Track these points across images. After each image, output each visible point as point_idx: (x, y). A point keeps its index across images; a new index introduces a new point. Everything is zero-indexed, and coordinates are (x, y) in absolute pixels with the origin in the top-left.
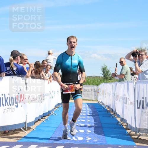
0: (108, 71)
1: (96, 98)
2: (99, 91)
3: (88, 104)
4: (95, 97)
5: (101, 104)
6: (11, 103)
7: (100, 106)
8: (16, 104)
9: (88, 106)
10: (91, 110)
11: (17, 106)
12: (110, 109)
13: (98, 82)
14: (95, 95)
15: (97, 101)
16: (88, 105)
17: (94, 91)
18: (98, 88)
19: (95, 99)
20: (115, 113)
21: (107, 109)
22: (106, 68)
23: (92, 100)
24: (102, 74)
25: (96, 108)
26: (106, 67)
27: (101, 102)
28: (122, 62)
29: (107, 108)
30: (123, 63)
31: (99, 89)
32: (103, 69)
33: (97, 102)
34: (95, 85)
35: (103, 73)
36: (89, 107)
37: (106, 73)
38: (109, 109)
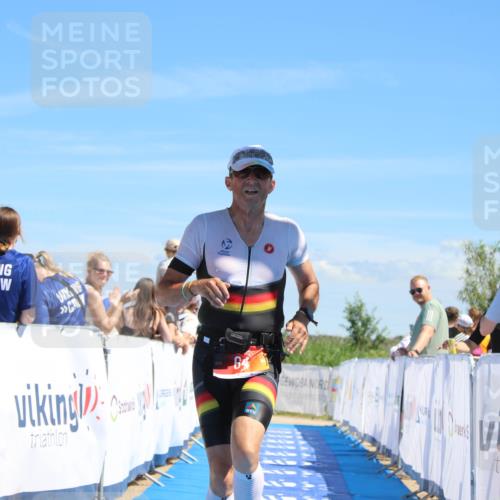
0: (368, 320)
1: (326, 408)
2: (338, 385)
3: (300, 428)
4: (324, 405)
5: (344, 429)
6: (55, 417)
7: (342, 435)
8: (72, 418)
9: (303, 435)
10: (313, 450)
11: (74, 429)
12: (378, 449)
13: (332, 353)
14: (322, 397)
15: (330, 419)
16: (299, 430)
17: (321, 385)
18: (333, 377)
19: (321, 411)
20: (395, 463)
21: (367, 448)
22: (360, 308)
23: (313, 417)
24: (348, 330)
25: (328, 445)
26: (362, 305)
27: (346, 423)
28: (420, 290)
29: (367, 445)
30: (424, 293)
31: (336, 380)
32: (351, 313)
33: (330, 423)
34: (322, 364)
35: (349, 324)
36: (305, 438)
37: (360, 324)
38: (373, 449)
